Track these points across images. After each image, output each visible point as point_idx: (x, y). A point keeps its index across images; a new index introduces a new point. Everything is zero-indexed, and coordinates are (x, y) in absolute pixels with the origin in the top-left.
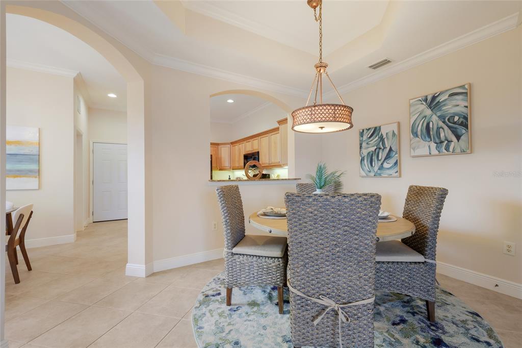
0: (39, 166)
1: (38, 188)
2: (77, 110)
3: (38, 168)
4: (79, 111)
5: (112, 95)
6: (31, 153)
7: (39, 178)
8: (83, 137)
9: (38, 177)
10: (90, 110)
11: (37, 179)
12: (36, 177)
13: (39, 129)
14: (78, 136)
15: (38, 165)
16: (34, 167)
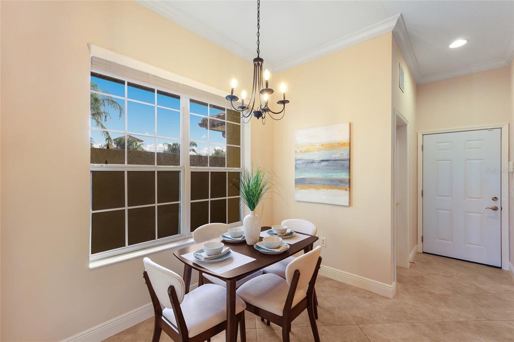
0: (350, 175)
1: (348, 205)
2: (396, 87)
3: (348, 177)
4: (401, 87)
5: (458, 43)
6: (342, 158)
7: (350, 191)
8: (408, 126)
9: (348, 189)
10: (420, 88)
11: (347, 192)
12: (347, 190)
13: (350, 124)
14: (400, 126)
15: (348, 174)
16: (344, 176)
